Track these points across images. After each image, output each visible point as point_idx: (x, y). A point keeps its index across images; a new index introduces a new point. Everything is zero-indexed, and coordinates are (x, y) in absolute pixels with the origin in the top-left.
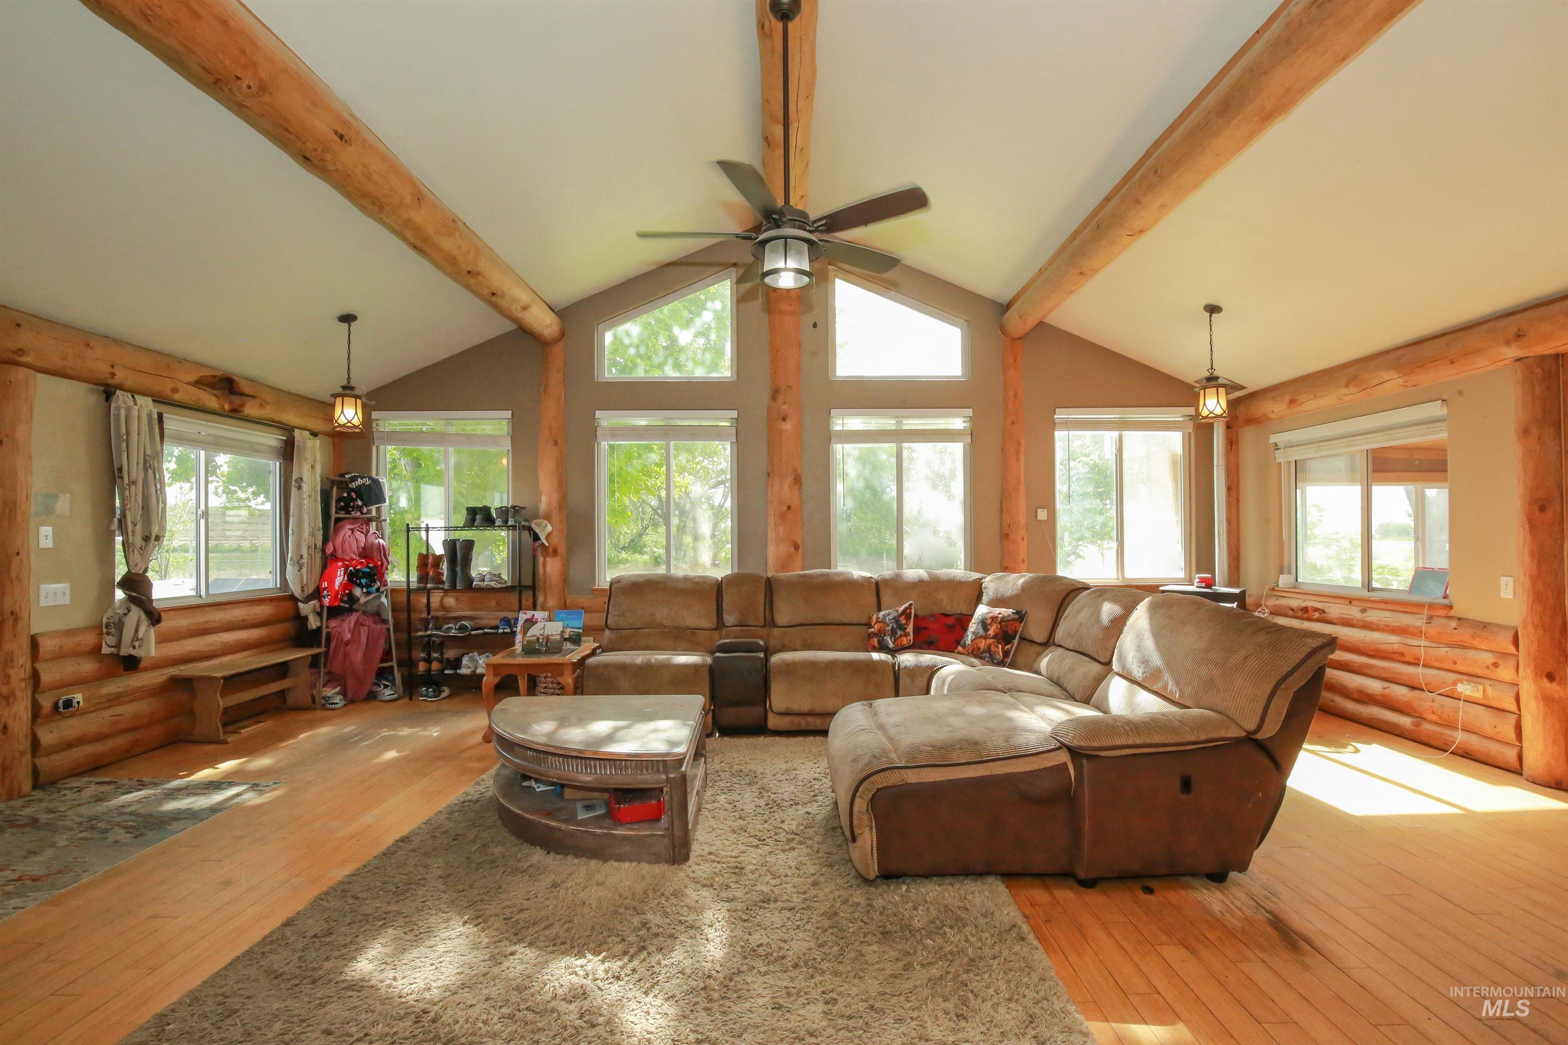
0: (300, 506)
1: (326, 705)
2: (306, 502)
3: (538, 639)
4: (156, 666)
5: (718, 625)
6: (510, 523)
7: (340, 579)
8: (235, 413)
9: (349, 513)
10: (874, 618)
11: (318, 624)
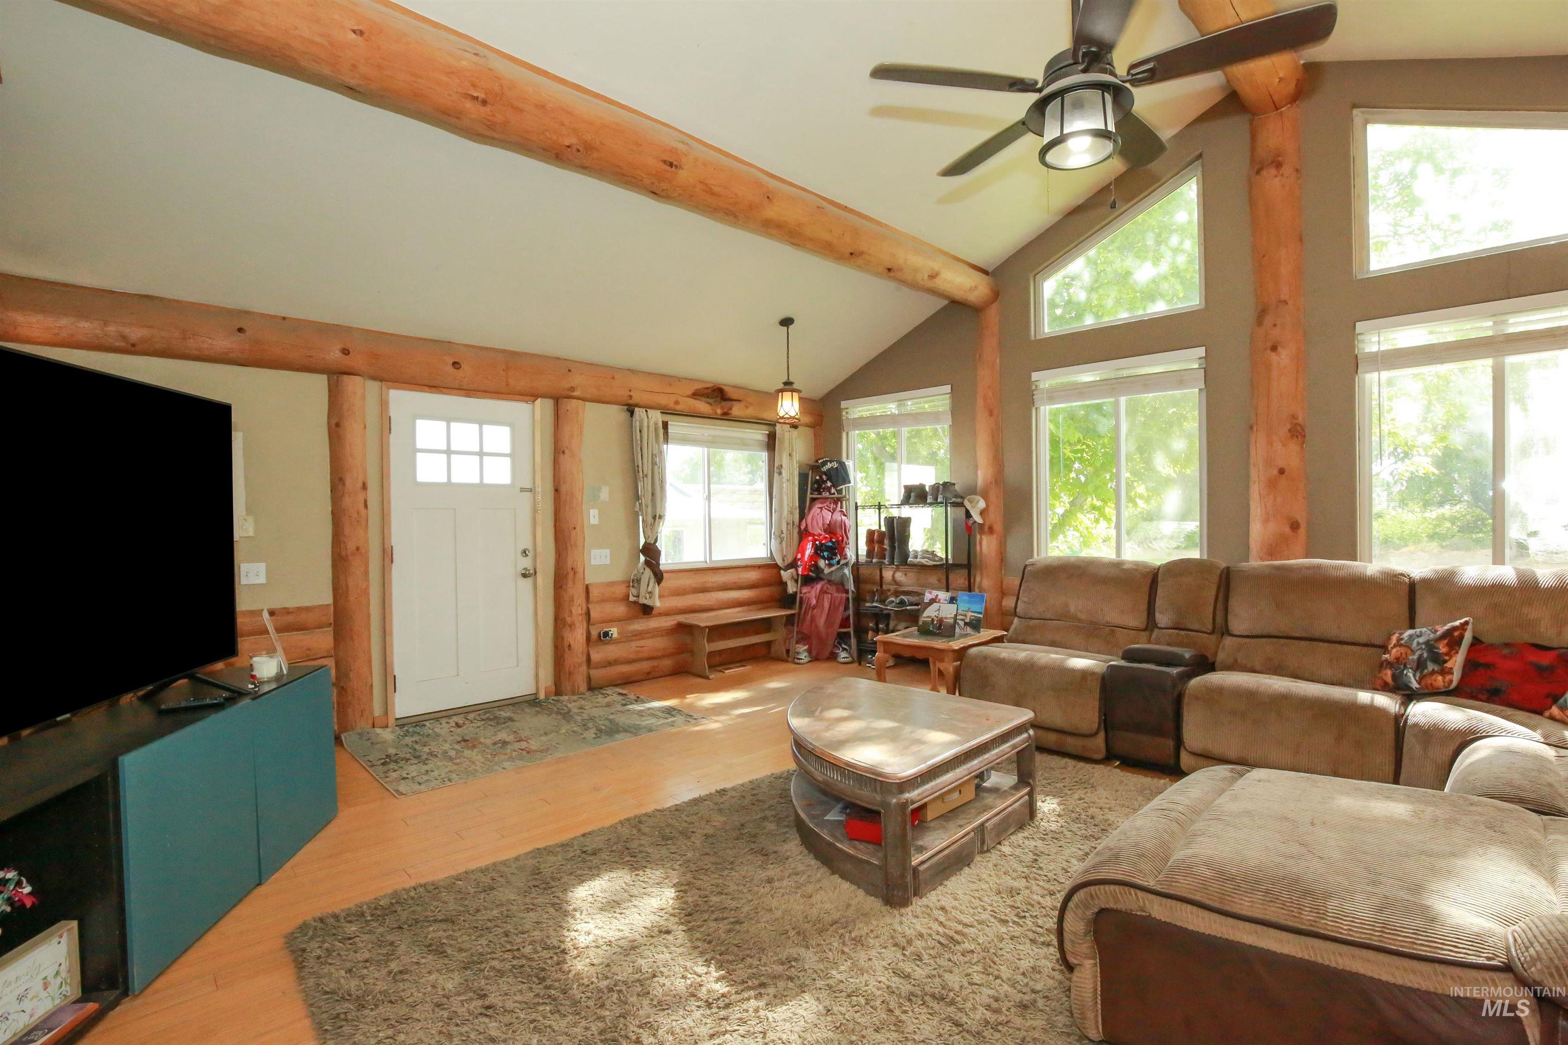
0: (781, 488)
1: (795, 661)
2: (785, 485)
3: (933, 620)
4: (667, 613)
5: (1148, 623)
6: (939, 500)
7: (809, 551)
8: (726, 416)
9: (820, 493)
10: (1394, 639)
11: (795, 590)
